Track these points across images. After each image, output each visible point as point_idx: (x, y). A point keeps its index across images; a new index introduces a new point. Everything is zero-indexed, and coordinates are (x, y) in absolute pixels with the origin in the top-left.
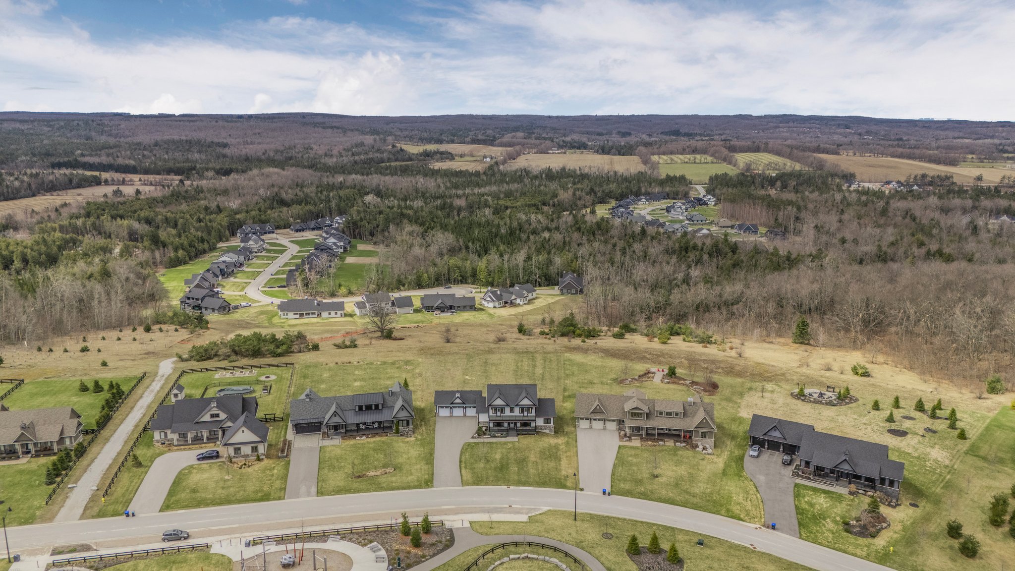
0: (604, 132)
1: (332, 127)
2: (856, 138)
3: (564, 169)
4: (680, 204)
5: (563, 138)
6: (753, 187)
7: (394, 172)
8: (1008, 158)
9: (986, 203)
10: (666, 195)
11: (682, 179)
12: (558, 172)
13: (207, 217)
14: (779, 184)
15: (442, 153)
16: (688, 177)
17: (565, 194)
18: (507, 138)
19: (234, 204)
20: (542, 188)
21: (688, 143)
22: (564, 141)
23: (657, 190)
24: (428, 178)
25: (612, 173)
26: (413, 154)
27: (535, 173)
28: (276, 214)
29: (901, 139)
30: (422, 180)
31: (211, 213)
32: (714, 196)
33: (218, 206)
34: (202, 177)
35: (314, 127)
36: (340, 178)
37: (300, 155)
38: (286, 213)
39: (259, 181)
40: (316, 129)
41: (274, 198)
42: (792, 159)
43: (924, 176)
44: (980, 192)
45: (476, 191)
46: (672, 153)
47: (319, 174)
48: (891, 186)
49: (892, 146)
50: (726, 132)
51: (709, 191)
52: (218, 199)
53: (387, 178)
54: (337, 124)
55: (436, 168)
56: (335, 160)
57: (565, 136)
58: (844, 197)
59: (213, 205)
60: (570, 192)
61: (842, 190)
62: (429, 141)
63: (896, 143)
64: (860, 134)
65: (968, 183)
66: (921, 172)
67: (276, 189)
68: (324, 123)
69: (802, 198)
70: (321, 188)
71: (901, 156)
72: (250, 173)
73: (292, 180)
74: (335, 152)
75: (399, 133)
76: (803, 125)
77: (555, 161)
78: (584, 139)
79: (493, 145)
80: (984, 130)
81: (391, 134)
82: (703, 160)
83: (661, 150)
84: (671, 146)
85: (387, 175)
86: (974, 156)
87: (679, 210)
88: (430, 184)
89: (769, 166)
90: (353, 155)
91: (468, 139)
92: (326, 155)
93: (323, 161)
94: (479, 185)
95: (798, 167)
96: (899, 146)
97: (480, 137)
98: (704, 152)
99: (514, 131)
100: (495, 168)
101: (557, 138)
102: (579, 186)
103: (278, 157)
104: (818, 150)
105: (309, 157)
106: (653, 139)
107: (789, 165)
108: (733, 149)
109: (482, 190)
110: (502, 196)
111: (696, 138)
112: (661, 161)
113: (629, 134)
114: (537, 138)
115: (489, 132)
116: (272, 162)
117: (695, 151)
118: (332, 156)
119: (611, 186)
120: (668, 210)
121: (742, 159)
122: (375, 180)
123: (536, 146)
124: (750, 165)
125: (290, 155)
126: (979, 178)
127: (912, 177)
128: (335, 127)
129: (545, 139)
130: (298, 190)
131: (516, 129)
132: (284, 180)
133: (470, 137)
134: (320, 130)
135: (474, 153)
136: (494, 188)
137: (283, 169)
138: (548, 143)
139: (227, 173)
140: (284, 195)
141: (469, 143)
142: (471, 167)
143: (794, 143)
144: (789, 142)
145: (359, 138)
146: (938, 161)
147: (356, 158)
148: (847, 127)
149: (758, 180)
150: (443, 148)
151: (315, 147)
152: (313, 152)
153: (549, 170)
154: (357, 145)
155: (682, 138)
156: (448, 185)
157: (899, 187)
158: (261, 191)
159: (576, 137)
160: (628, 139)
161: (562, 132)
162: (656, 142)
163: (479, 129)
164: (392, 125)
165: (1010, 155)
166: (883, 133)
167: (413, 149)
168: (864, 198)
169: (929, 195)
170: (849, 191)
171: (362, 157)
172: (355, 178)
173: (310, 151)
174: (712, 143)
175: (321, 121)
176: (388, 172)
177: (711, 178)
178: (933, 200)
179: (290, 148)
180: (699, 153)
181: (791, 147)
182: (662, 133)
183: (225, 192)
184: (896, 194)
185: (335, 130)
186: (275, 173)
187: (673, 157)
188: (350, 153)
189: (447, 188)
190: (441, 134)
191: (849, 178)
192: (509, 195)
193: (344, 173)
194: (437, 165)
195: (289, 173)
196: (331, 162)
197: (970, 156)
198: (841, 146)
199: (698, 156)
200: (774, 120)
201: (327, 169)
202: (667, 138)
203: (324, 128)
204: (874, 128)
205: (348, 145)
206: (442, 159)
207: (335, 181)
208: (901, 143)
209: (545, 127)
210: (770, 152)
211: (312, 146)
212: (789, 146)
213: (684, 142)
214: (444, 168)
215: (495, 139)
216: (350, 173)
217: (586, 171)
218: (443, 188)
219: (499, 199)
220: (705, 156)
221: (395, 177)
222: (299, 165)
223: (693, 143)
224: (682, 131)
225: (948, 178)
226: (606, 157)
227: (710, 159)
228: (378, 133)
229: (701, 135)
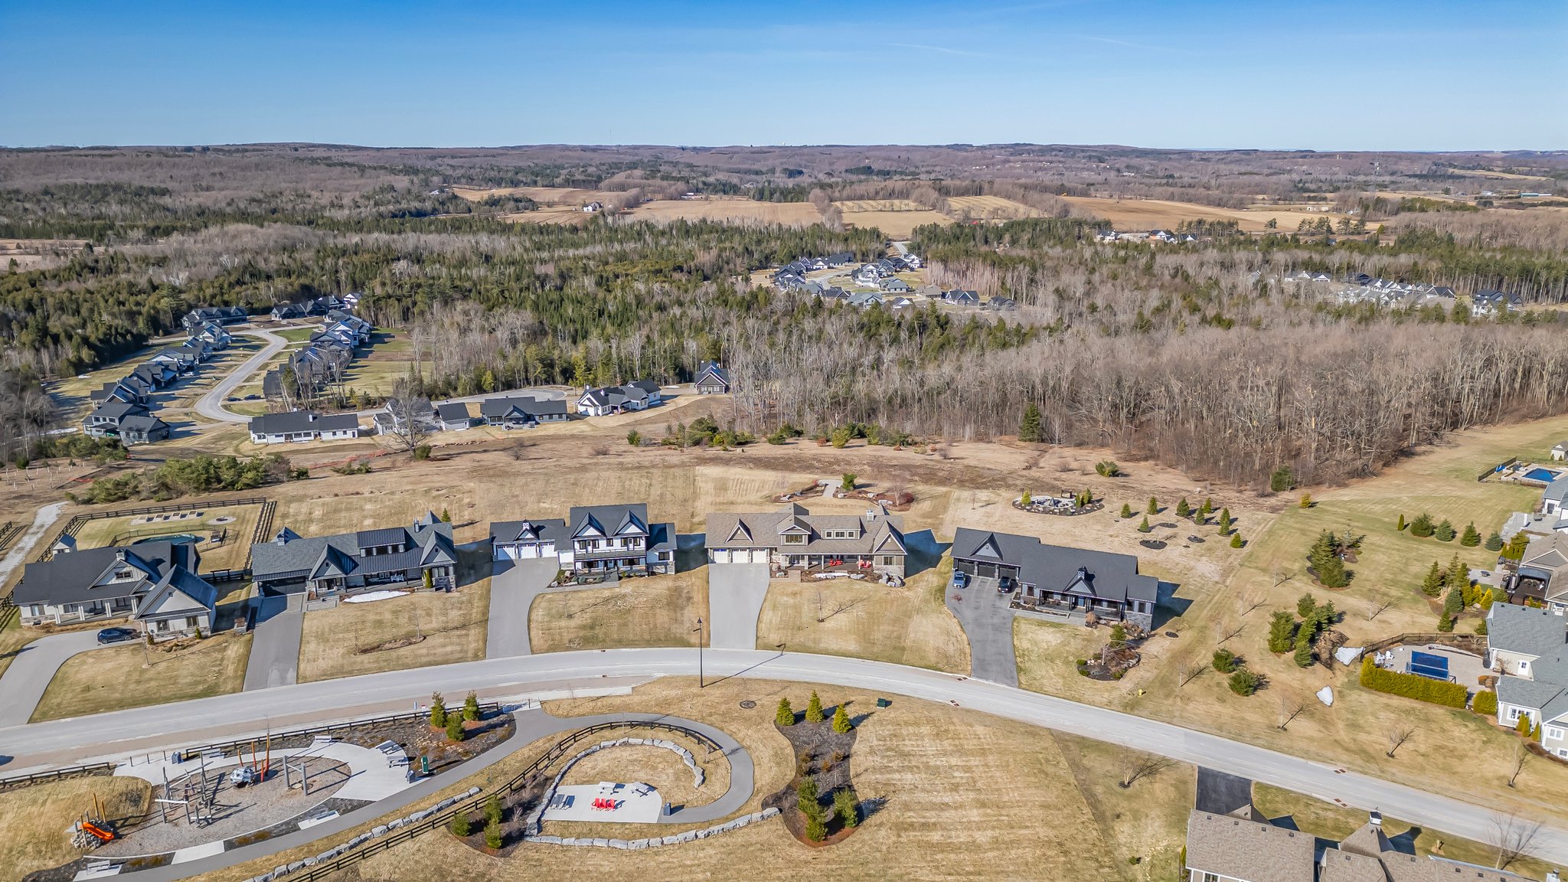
0: (764, 169)
1: (342, 165)
2: (1113, 174)
3: (704, 221)
4: (871, 267)
5: (704, 179)
6: (972, 243)
7: (442, 228)
8: (1310, 199)
9: (1279, 257)
10: (852, 256)
11: (875, 234)
12: (695, 226)
13: (132, 299)
14: (1007, 237)
15: (517, 200)
16: (883, 230)
17: (706, 255)
18: (620, 177)
19: (180, 278)
20: (672, 248)
21: (883, 184)
22: (704, 183)
23: (838, 248)
24: (495, 236)
25: (775, 226)
26: (473, 202)
27: (661, 228)
28: (249, 292)
29: (1172, 176)
30: (485, 239)
31: (140, 292)
32: (918, 255)
33: (150, 282)
34: (122, 238)
35: (312, 164)
36: (356, 239)
37: (290, 206)
38: (265, 292)
39: (219, 244)
40: (316, 167)
41: (245, 268)
42: (1026, 204)
43: (1200, 222)
44: (1274, 242)
45: (571, 252)
46: (861, 198)
47: (320, 233)
48: (1158, 237)
49: (1160, 185)
50: (937, 169)
51: (914, 249)
52: (151, 272)
53: (431, 236)
54: (350, 160)
55: (509, 222)
56: (346, 212)
57: (706, 174)
58: (1096, 252)
59: (143, 282)
60: (714, 252)
61: (1095, 244)
62: (499, 183)
63: (1164, 181)
64: (1118, 170)
65: (1258, 232)
66: (1196, 219)
67: (248, 256)
68: (328, 158)
69: (1040, 254)
70: (322, 252)
71: (1171, 198)
72: (204, 233)
73: (276, 242)
74: (346, 201)
75: (450, 172)
76: (1042, 158)
77: (692, 210)
78: (735, 180)
79: (597, 188)
80: (1279, 163)
81: (437, 173)
82: (904, 208)
83: (845, 193)
84: (860, 189)
85: (431, 232)
86: (1265, 196)
87: (870, 275)
88: (500, 244)
89: (995, 212)
90: (376, 204)
91: (558, 181)
92: (333, 205)
93: (327, 214)
94: (575, 245)
95: (1034, 214)
96: (1167, 184)
97: (578, 177)
98: (904, 195)
99: (630, 168)
100: (601, 222)
101: (694, 178)
102: (727, 244)
103: (255, 209)
104: (1061, 190)
105: (304, 210)
106: (833, 180)
107: (1021, 211)
108: (945, 192)
109: (581, 252)
110: (611, 260)
111: (895, 178)
112: (845, 209)
113: (801, 173)
114: (663, 178)
115: (591, 170)
116: (243, 217)
117: (891, 195)
118: (341, 207)
119: (773, 244)
120: (854, 274)
121: (957, 203)
122: (410, 240)
123: (661, 190)
124: (969, 212)
125: (273, 205)
126: (1272, 224)
127: (1185, 224)
128: (347, 164)
129: (674, 178)
130: (285, 257)
131: (633, 166)
132: (261, 242)
133: (563, 177)
134: (323, 167)
135: (570, 200)
136: (599, 249)
137: (262, 226)
138: (681, 186)
139: (167, 232)
140: (262, 265)
141: (561, 186)
142: (564, 220)
143: (1029, 181)
144: (1023, 181)
145: (387, 179)
146: (1220, 204)
147: (382, 209)
148: (1101, 160)
149: (979, 233)
150: (519, 192)
151: (315, 194)
152: (312, 201)
153: (683, 221)
154: (382, 190)
155: (875, 178)
156: (528, 244)
157: (1168, 238)
158: (224, 258)
159: (722, 176)
160: (799, 179)
161: (701, 169)
162: (837, 183)
163: (577, 166)
164: (439, 160)
165: (1312, 195)
166: (1147, 168)
167: (473, 195)
168: (1122, 253)
169: (1206, 247)
170: (1103, 245)
171: (391, 207)
172: (377, 238)
173: (306, 200)
174: (917, 182)
175: (325, 154)
176: (433, 227)
177: (915, 231)
178: (1212, 254)
179: (274, 196)
180: (898, 198)
181: (1026, 187)
182: (846, 171)
183: (161, 262)
184: (1163, 247)
185: (347, 168)
186: (246, 232)
187: (861, 203)
188: (372, 202)
189: (526, 250)
190: (517, 173)
191: (1104, 226)
192: (621, 258)
193: (361, 230)
194: (512, 218)
195: (273, 232)
196: (340, 215)
197: (1260, 197)
198: (1093, 184)
199: (897, 202)
200: (1003, 151)
201: (333, 225)
202: (854, 178)
203: (329, 165)
204: (1135, 161)
205: (368, 190)
206: (518, 209)
207: (346, 241)
208: (1171, 180)
209: (677, 163)
210: (995, 195)
211: (309, 192)
212: (1021, 186)
213: (876, 183)
214: (522, 221)
215: (600, 179)
216: (369, 232)
217: (737, 223)
218: (519, 249)
219: (607, 263)
220: (906, 202)
221: (444, 235)
222: (290, 220)
223: (890, 184)
224: (875, 167)
225: (1232, 224)
226: (767, 204)
227: (912, 205)
228: (416, 172)
229: (901, 173)
